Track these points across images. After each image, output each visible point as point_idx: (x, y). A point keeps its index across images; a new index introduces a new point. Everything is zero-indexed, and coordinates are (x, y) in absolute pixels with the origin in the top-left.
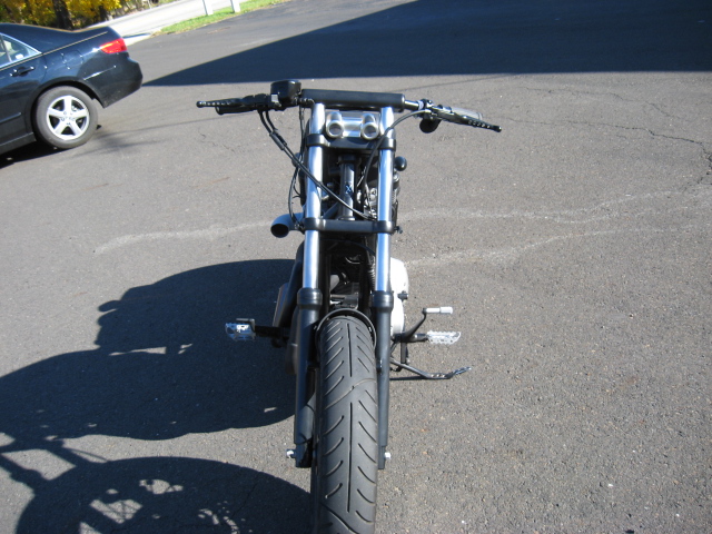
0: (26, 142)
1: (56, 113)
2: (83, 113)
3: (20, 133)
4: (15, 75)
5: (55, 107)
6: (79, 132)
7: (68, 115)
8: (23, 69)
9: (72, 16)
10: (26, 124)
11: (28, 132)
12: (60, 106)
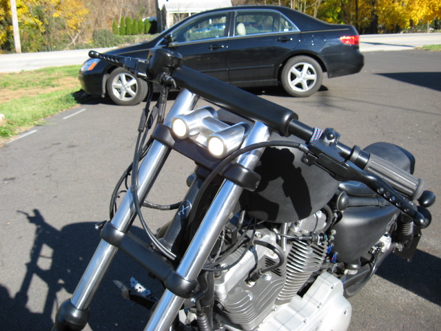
0: (271, 84)
1: (296, 72)
2: (313, 77)
3: (269, 77)
4: (278, 41)
5: (297, 68)
6: (306, 88)
7: (303, 76)
8: (285, 38)
9: (380, 26)
10: (274, 73)
11: (274, 78)
12: (300, 68)
